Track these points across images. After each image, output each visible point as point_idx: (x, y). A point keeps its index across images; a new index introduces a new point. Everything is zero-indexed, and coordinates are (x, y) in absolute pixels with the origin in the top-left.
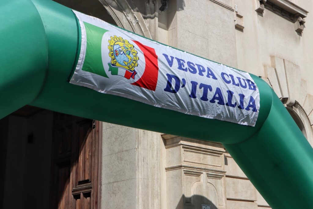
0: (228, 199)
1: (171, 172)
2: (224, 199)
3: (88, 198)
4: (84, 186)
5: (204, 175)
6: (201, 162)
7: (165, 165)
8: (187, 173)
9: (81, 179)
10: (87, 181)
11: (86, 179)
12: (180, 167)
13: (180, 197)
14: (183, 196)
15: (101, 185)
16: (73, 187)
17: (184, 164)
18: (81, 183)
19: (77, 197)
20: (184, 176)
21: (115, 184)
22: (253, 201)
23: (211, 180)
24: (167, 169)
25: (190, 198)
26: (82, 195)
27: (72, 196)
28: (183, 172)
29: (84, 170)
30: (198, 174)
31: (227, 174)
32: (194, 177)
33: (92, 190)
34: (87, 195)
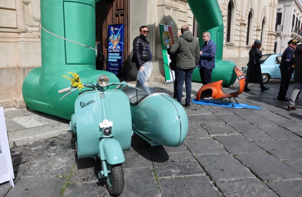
0: (179, 20)
1: (159, 7)
2: (178, 20)
3: (123, 17)
4: (121, 11)
5: (171, 9)
6: (171, 4)
7: (157, 4)
8: (166, 8)
9: (119, 8)
10: (122, 9)
11: (122, 8)
12: (164, 5)
13: (163, 16)
14: (164, 15)
15: (129, 11)
16: (115, 12)
17: (165, 4)
18: (118, 10)
19: (117, 16)
20: (165, 9)
21: (137, 11)
22: (186, 22)
23: (174, 12)
24: (158, 6)
25: (167, 16)
26: (120, 15)
27: (115, 16)
28: (165, 7)
29: (120, 5)
30: (170, 9)
31: (179, 10)
32: (168, 10)
33: (125, 13)
34: (122, 15)
